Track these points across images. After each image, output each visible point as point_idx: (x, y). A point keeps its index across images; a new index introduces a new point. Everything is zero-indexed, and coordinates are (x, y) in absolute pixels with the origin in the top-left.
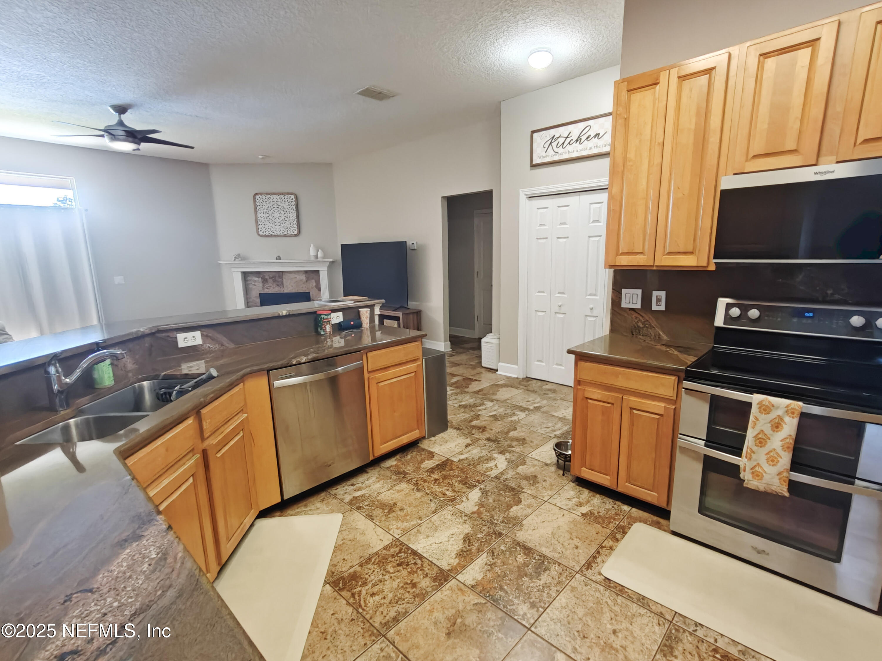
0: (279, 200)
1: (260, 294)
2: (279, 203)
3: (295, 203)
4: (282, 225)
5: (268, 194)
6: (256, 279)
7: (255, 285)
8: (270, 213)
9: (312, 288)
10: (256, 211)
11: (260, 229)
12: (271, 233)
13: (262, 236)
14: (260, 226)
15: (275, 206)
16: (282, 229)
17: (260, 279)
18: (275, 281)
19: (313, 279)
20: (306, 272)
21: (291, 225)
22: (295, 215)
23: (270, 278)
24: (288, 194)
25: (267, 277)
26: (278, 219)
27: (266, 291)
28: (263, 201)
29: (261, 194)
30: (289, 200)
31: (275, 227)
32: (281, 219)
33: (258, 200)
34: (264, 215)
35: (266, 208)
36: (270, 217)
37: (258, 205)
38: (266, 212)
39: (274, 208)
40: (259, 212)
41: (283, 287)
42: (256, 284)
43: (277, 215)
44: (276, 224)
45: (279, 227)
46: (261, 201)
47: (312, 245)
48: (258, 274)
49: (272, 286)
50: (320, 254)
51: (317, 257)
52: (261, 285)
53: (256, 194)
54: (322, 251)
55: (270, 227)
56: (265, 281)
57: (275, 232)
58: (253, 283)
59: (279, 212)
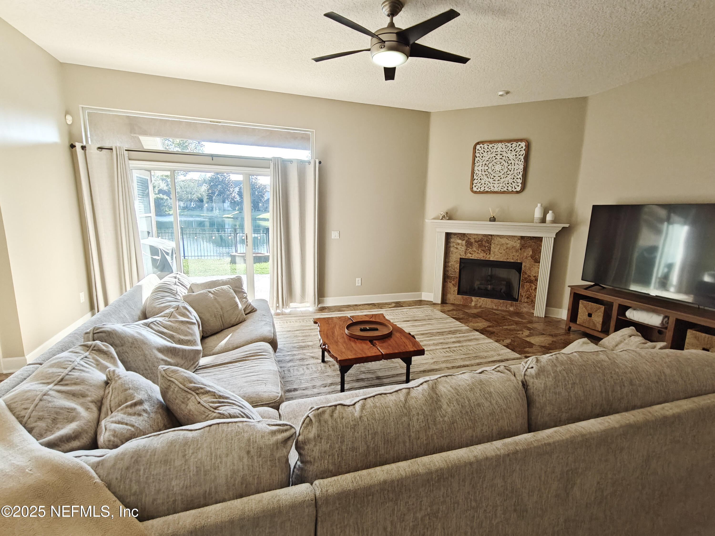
0: (504, 150)
1: (460, 258)
2: (504, 154)
3: (524, 152)
4: (502, 180)
5: (491, 142)
6: (460, 241)
7: (457, 248)
8: (490, 165)
9: (526, 258)
10: (474, 163)
11: (474, 185)
12: (487, 189)
13: (475, 192)
14: (475, 181)
15: (499, 157)
16: (501, 185)
17: (464, 242)
18: (480, 246)
19: (530, 246)
20: (522, 238)
21: (514, 180)
22: (522, 167)
23: (475, 241)
24: (517, 141)
25: (473, 240)
26: (498, 173)
27: (469, 256)
28: (484, 151)
29: (483, 142)
30: (518, 149)
31: (494, 182)
32: (503, 173)
33: (478, 150)
34: (483, 168)
35: (487, 159)
36: (490, 170)
37: (477, 156)
38: (485, 164)
39: (496, 159)
40: (477, 164)
41: (490, 254)
42: (459, 247)
43: (498, 168)
44: (495, 178)
45: (498, 182)
46: (482, 151)
47: (539, 205)
48: (462, 236)
49: (477, 251)
50: (549, 217)
51: (543, 220)
52: (464, 248)
53: (478, 143)
54: (553, 212)
55: (487, 183)
56: (469, 244)
57: (492, 188)
58: (455, 246)
59: (501, 164)
